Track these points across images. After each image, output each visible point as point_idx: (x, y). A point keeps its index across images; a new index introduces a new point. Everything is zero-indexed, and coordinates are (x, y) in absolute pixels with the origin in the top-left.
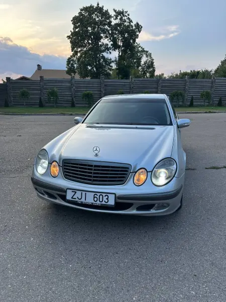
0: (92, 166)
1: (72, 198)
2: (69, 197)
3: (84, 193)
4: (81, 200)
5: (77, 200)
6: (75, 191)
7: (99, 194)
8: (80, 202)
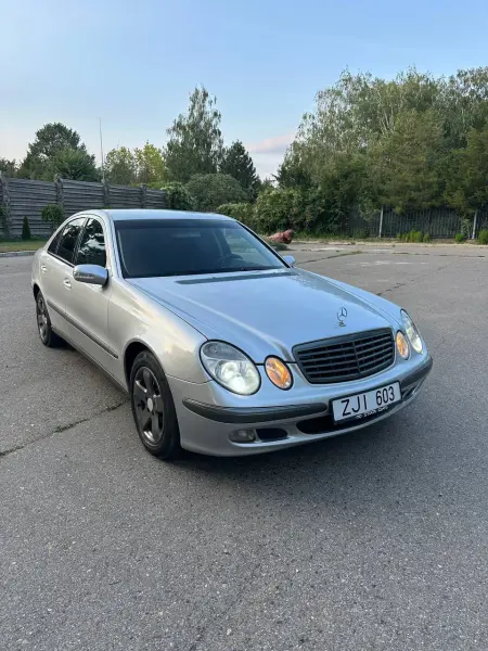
0: (350, 345)
1: (344, 414)
2: (338, 416)
3: (361, 396)
4: (360, 412)
5: (353, 414)
6: (345, 398)
7: (381, 390)
8: (358, 415)
